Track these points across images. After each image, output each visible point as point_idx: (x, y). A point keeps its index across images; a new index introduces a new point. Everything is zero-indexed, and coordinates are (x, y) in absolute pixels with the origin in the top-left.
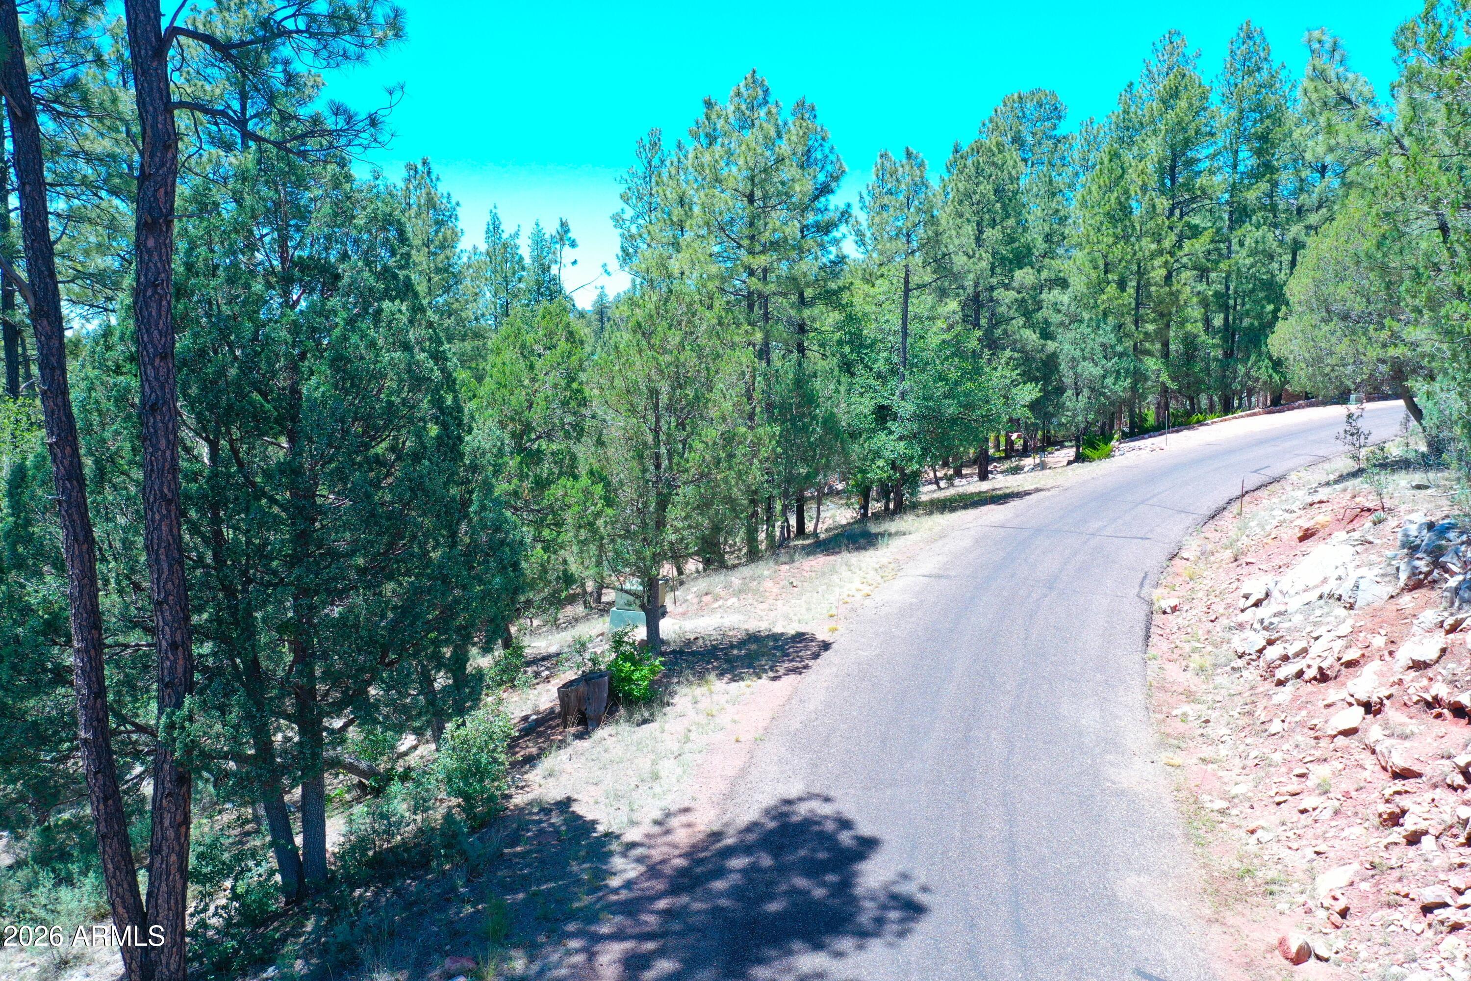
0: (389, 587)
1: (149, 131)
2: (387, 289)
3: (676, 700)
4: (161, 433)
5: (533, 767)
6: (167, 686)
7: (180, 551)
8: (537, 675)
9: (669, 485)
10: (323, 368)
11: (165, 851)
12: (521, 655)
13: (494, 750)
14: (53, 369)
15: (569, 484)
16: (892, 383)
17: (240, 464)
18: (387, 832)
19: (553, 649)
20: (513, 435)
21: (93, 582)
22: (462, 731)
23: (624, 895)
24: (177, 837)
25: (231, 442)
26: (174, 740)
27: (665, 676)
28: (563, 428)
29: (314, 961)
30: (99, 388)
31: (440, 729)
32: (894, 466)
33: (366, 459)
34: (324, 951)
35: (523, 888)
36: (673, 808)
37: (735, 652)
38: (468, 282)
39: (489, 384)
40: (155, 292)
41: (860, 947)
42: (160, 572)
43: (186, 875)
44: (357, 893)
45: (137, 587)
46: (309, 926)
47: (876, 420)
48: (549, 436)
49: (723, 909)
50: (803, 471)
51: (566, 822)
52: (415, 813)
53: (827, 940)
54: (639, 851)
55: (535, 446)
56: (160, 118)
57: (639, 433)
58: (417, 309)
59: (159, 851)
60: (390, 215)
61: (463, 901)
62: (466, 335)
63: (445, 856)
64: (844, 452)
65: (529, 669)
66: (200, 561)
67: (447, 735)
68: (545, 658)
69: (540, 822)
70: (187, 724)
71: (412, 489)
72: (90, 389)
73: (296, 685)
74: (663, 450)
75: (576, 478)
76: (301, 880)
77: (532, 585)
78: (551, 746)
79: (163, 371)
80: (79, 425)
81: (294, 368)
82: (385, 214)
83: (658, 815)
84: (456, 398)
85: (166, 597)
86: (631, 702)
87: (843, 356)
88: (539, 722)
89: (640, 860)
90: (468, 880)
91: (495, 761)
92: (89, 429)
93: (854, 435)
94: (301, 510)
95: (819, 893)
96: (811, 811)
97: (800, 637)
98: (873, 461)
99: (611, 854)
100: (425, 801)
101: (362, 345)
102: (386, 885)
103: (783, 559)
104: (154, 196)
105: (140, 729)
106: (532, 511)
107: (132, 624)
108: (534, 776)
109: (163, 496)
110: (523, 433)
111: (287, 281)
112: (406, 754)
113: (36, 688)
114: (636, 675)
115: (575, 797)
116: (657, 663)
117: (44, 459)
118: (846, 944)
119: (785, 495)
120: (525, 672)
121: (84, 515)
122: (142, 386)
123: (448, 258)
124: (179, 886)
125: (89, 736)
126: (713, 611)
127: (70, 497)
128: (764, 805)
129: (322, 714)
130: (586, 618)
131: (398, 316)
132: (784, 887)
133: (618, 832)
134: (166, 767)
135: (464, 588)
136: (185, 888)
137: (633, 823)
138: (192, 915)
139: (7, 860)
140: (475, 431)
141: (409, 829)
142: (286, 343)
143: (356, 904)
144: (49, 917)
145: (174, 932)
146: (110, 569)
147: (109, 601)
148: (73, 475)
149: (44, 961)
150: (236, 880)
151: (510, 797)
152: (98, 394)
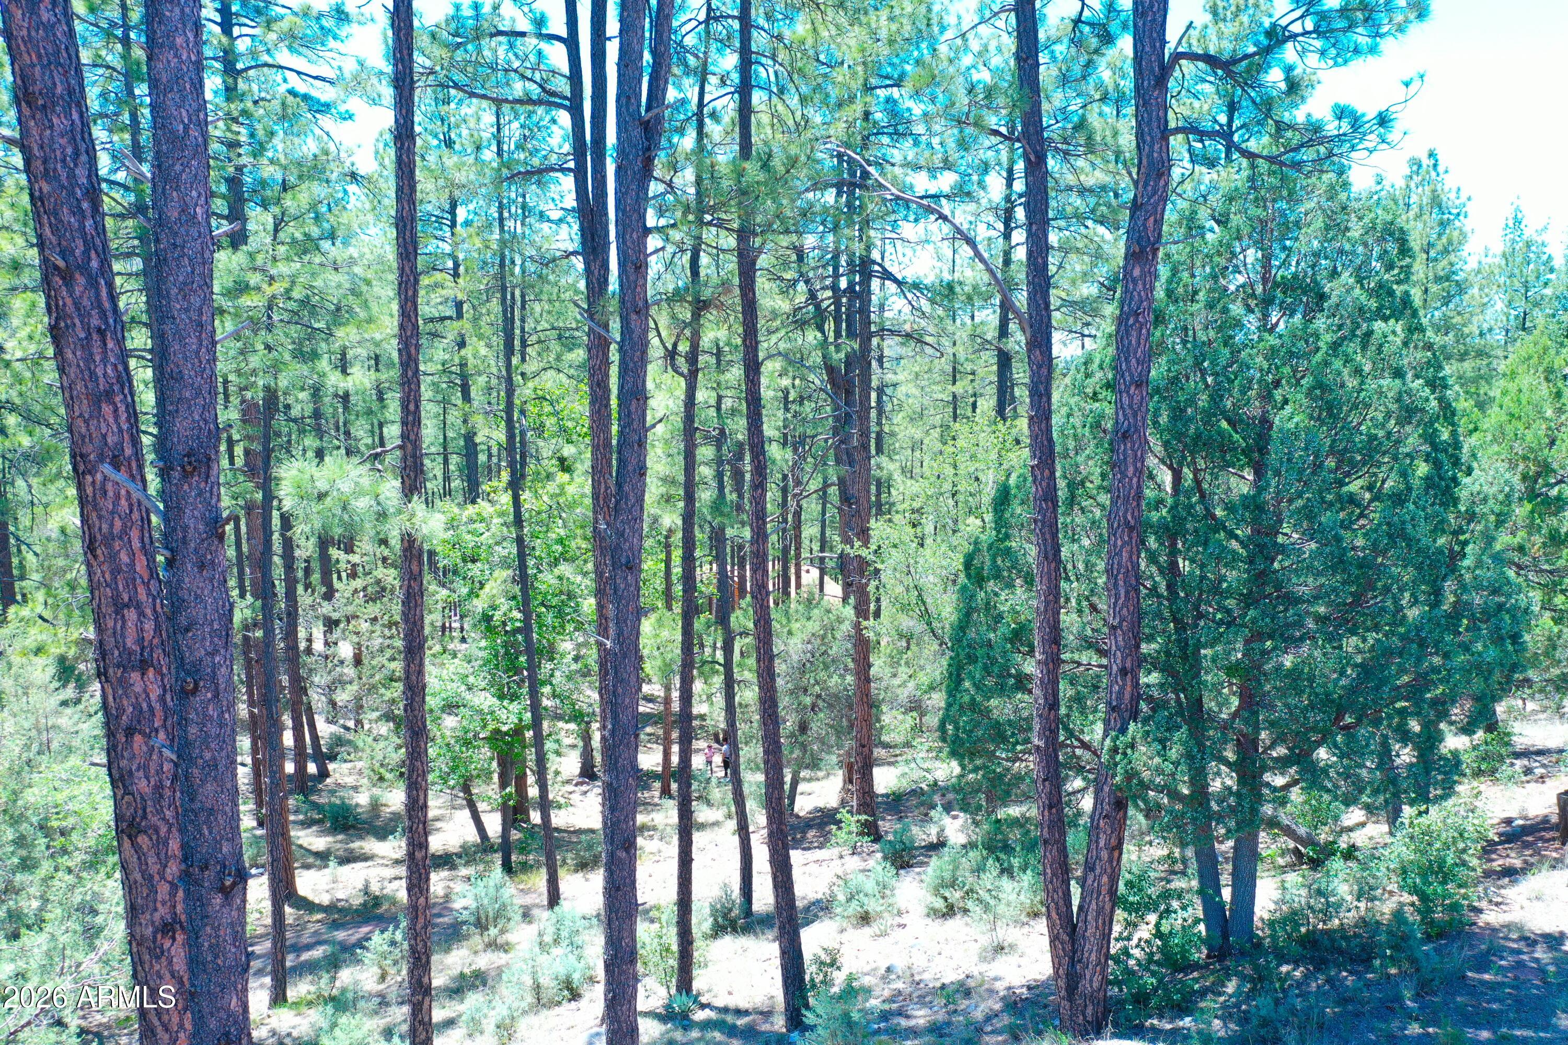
0: (1351, 643)
1: (1145, 161)
2: (1379, 309)
4: (1130, 460)
5: (1513, 882)
6: (1113, 709)
7: (1138, 577)
8: (1528, 771)
10: (1299, 396)
11: (1098, 871)
12: (1508, 744)
13: (1464, 851)
14: (1041, 396)
17: (1203, 495)
18: (1323, 911)
19: (1552, 744)
20: (1525, 478)
21: (1057, 601)
22: (1423, 820)
24: (1110, 860)
25: (1196, 472)
26: (1116, 764)
29: (1232, 1026)
30: (1077, 413)
31: (1397, 812)
33: (1339, 498)
34: (1244, 1019)
35: (1489, 1026)
38: (1475, 291)
39: (1495, 416)
40: (1137, 321)
42: (1117, 597)
43: (1116, 900)
44: (1284, 969)
45: (1094, 608)
46: (1231, 987)
51: (1555, 962)
52: (1358, 900)
55: (1554, 492)
56: (1156, 147)
58: (1415, 329)
59: (1092, 869)
60: (1392, 223)
61: (1411, 1018)
62: (1466, 353)
63: (1391, 957)
65: (1518, 762)
66: (1154, 590)
67: (1404, 819)
68: (1540, 753)
69: (1519, 952)
70: (1129, 751)
71: (1390, 536)
72: (1069, 415)
73: (1241, 731)
76: (1225, 936)
77: (1534, 662)
78: (1541, 862)
79: (1137, 399)
80: (1058, 449)
81: (1266, 397)
82: (1386, 223)
84: (1454, 433)
85: (1120, 623)
88: (1527, 830)
90: (1418, 994)
91: (1464, 864)
92: (1066, 456)
94: (1261, 547)
100: (1372, 888)
101: (1346, 372)
102: (1318, 969)
104: (1144, 225)
105: (1085, 746)
106: (1542, 571)
107: (1089, 644)
108: (1515, 894)
109: (1127, 523)
110: (1538, 475)
111: (1267, 302)
112: (1350, 829)
113: (1001, 690)
117: (1025, 480)
120: (1512, 765)
121: (1055, 535)
122: (1117, 413)
123: (1452, 264)
124: (1108, 907)
125: (1041, 744)
127: (1044, 516)
129: (1264, 769)
131: (1391, 338)
134: (1106, 789)
135: (1446, 656)
136: (1112, 912)
138: (1117, 940)
139: (962, 839)
140: (1476, 473)
141: (1350, 915)
142: (1261, 370)
143: (1282, 980)
144: (992, 902)
145: (1099, 951)
146: (1072, 589)
147: (1069, 619)
148: (1049, 496)
149: (985, 940)
150: (1161, 917)
151: (1479, 911)
152: (1076, 421)
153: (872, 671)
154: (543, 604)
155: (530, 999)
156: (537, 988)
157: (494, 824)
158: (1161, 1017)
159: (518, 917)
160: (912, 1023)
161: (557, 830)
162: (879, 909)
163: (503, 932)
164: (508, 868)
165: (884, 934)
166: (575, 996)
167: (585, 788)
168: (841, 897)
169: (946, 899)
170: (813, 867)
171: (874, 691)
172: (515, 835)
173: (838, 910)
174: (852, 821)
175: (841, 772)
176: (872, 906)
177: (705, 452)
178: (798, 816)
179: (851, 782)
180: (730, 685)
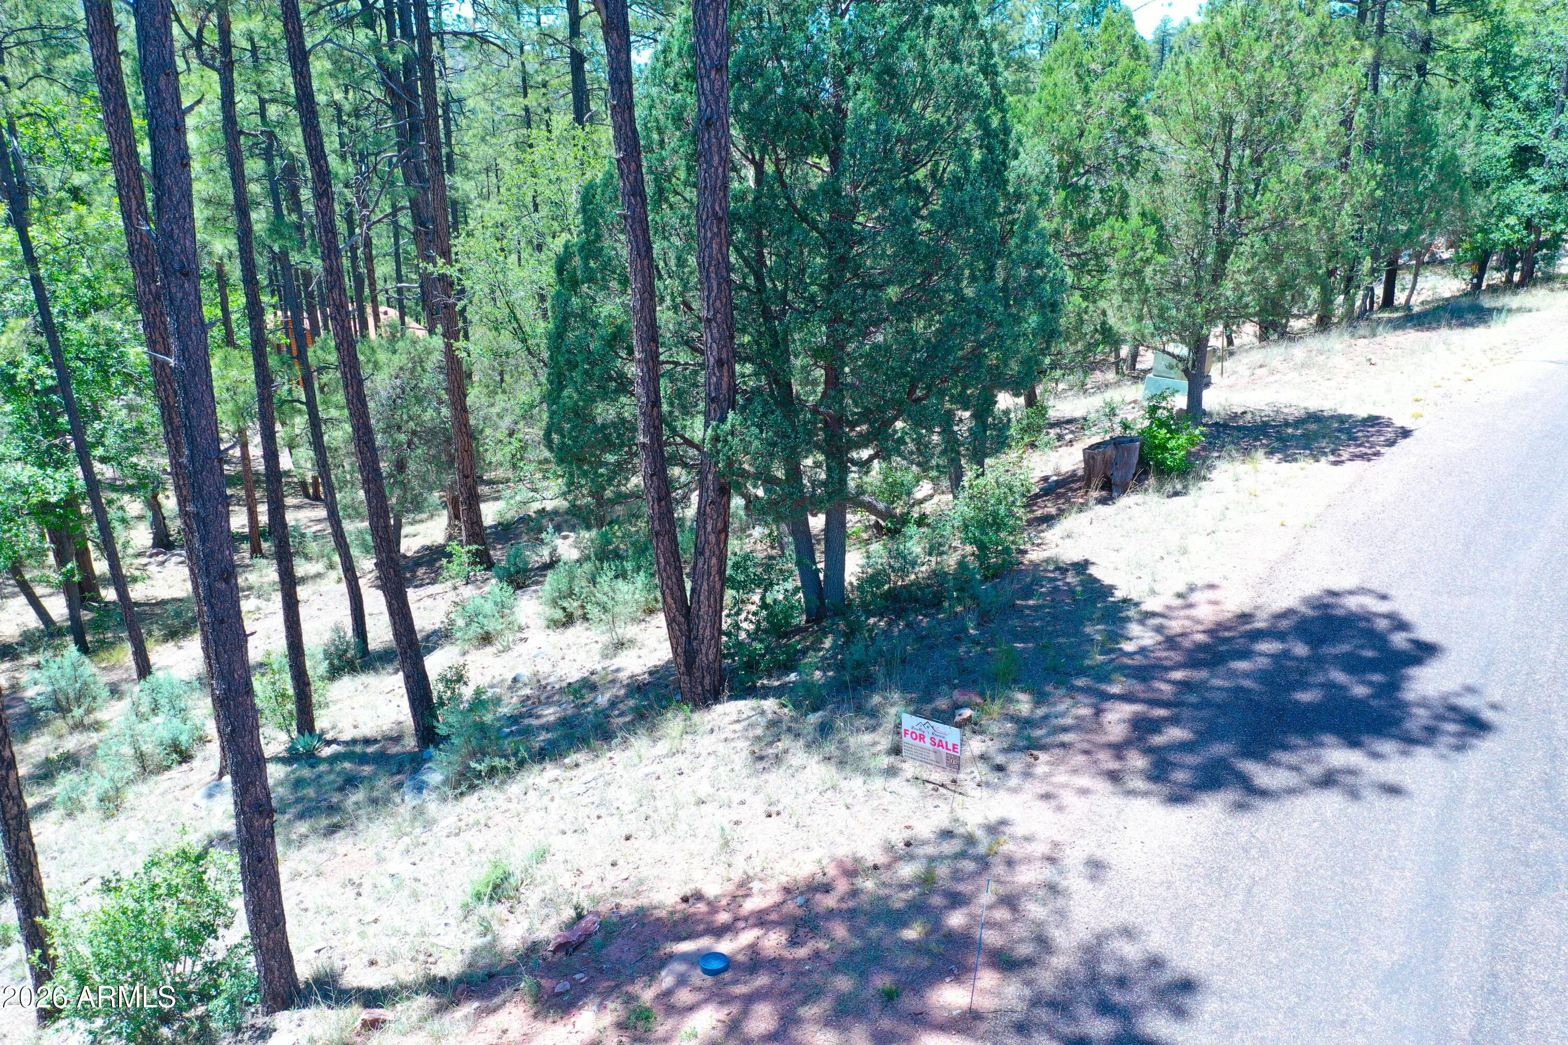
3: (1214, 475)
4: (714, 149)
5: (1050, 527)
6: (712, 400)
7: (728, 269)
8: (1060, 437)
9: (1234, 233)
10: (870, 82)
11: (707, 554)
12: (1044, 416)
13: (1013, 503)
14: (621, 83)
15: (1117, 225)
16: (1544, 117)
17: (784, 187)
18: (902, 569)
19: (1078, 414)
20: (1061, 166)
21: (652, 298)
22: (981, 481)
23: (1139, 660)
24: (718, 543)
25: (777, 162)
26: (718, 452)
27: (1204, 449)
28: (1115, 160)
29: (830, 673)
30: (659, 106)
31: (959, 478)
32: (1529, 225)
33: (907, 185)
34: (840, 667)
35: (1034, 639)
36: (1200, 583)
37: (1290, 431)
38: (1016, 1)
39: (1035, 109)
41: (1404, 753)
42: (710, 290)
43: (725, 580)
44: (872, 621)
45: (687, 306)
46: (828, 643)
47: (1513, 165)
48: (1098, 170)
49: (1247, 691)
50: (1403, 228)
51: (1082, 583)
52: (930, 555)
53: (1365, 739)
54: (1157, 621)
55: (1082, 182)
57: (1204, 170)
58: (969, 15)
59: (702, 553)
61: (973, 642)
63: (958, 598)
64: (1463, 206)
65: (1052, 431)
67: (965, 482)
68: (1070, 421)
69: (1055, 580)
70: (729, 438)
71: (952, 216)
72: (651, 107)
73: (828, 412)
74: (1230, 190)
75: (1125, 219)
76: (821, 598)
77: (1066, 336)
78: (1071, 507)
79: (718, 85)
80: (642, 142)
81: (840, 82)
83: (1182, 588)
84: (1003, 120)
85: (714, 315)
86: (1163, 472)
87: (1481, 81)
88: (1060, 484)
89: (1159, 629)
90: (979, 624)
91: (1013, 514)
92: (652, 151)
93: (1480, 184)
94: (840, 234)
95: (1360, 691)
96: (1362, 606)
97: (1373, 421)
98: (1501, 217)
99: (1128, 619)
100: (940, 545)
101: (910, 56)
102: (899, 617)
103: (1361, 332)
105: (688, 442)
106: (1074, 254)
107: (685, 341)
108: (1052, 535)
109: (715, 214)
110: (1070, 165)
112: (921, 502)
113: (604, 394)
114: (1171, 444)
115: (1092, 560)
116: (1197, 432)
117: (612, 174)
118: (1387, 747)
119: (1375, 256)
120: (1048, 433)
121: (645, 231)
122: (699, 100)
124: (718, 586)
125: (647, 441)
126: (1267, 385)
127: (634, 212)
128: (1308, 593)
130: (1118, 384)
131: (950, 22)
132: (1321, 678)
133: (1136, 599)
134: (710, 477)
135: (999, 324)
136: (722, 591)
137: (1153, 592)
138: (728, 616)
139: (575, 554)
140: (1022, 155)
141: (923, 569)
142: (834, 56)
143: (870, 631)
144: (610, 604)
145: (712, 627)
146: (667, 285)
147: (665, 316)
148: (636, 191)
149: (605, 638)
150: (766, 590)
151: (1026, 552)
152: (658, 112)
153: (469, 401)
154: (78, 358)
155: (133, 769)
156: (141, 757)
157: (58, 607)
158: (770, 677)
159: (106, 693)
160: (543, 721)
161: (137, 604)
162: (499, 628)
163: (89, 711)
164: (84, 649)
165: (507, 649)
166: (185, 757)
167: (161, 558)
168: (461, 622)
169: (564, 609)
170: (429, 602)
171: (472, 422)
172: (86, 616)
173: (459, 635)
174: (462, 553)
175: (445, 512)
176: (492, 625)
177: (254, 166)
178: (405, 557)
179: (457, 517)
180: (315, 424)
